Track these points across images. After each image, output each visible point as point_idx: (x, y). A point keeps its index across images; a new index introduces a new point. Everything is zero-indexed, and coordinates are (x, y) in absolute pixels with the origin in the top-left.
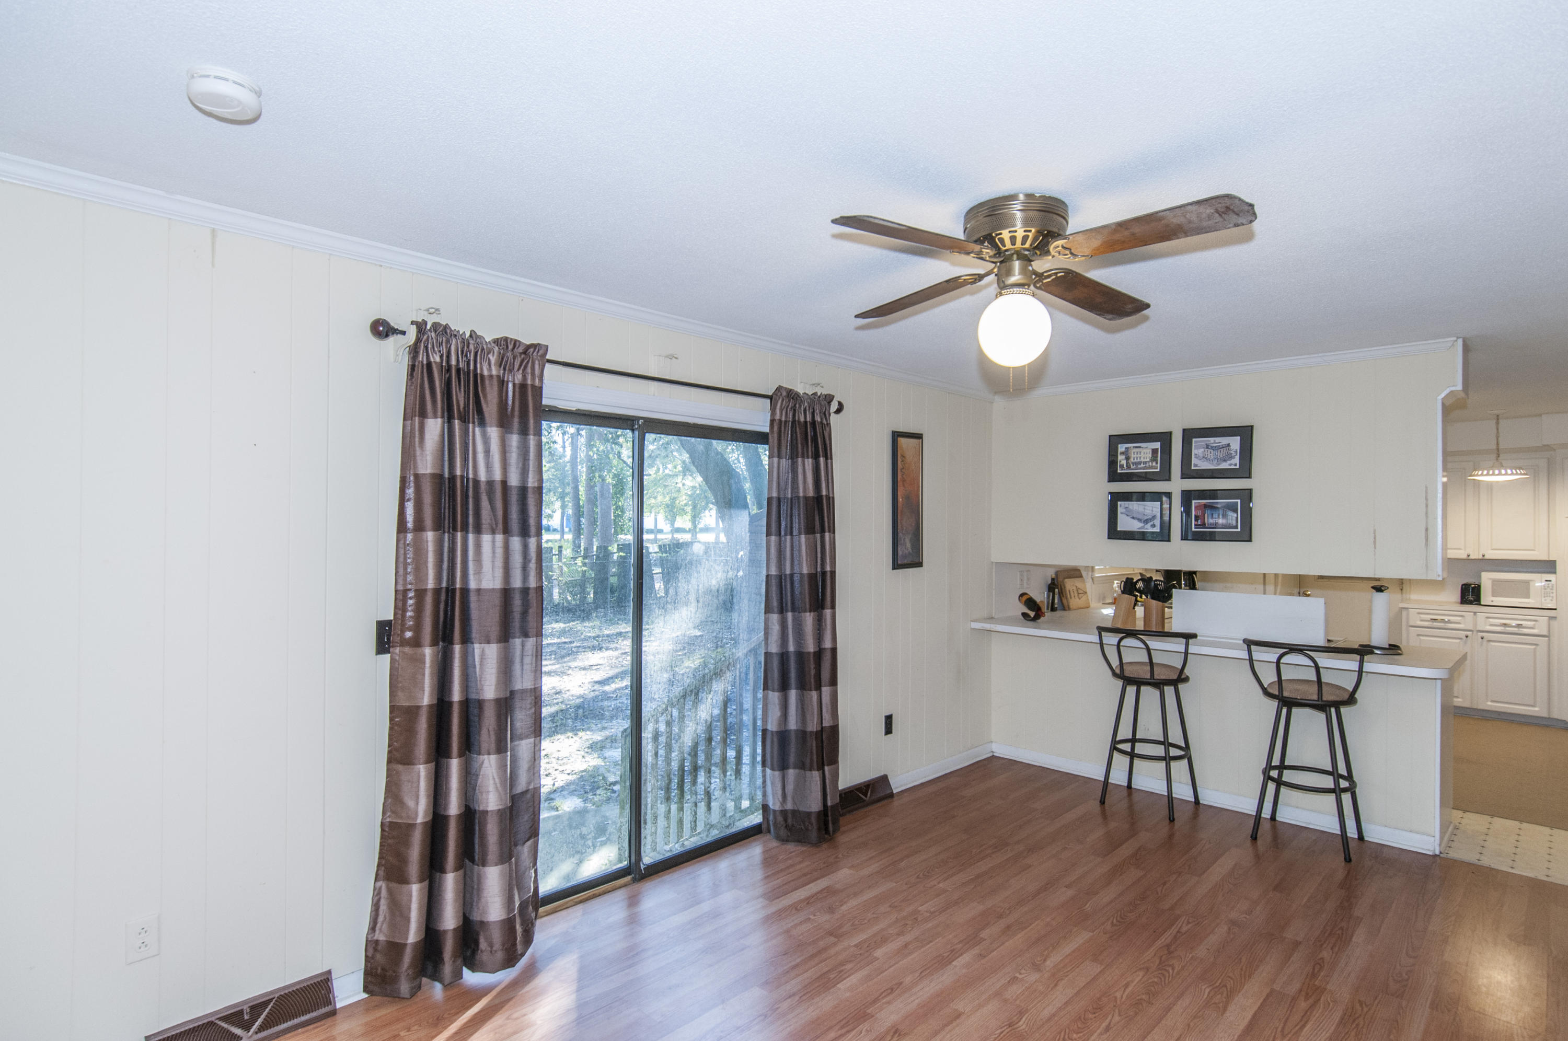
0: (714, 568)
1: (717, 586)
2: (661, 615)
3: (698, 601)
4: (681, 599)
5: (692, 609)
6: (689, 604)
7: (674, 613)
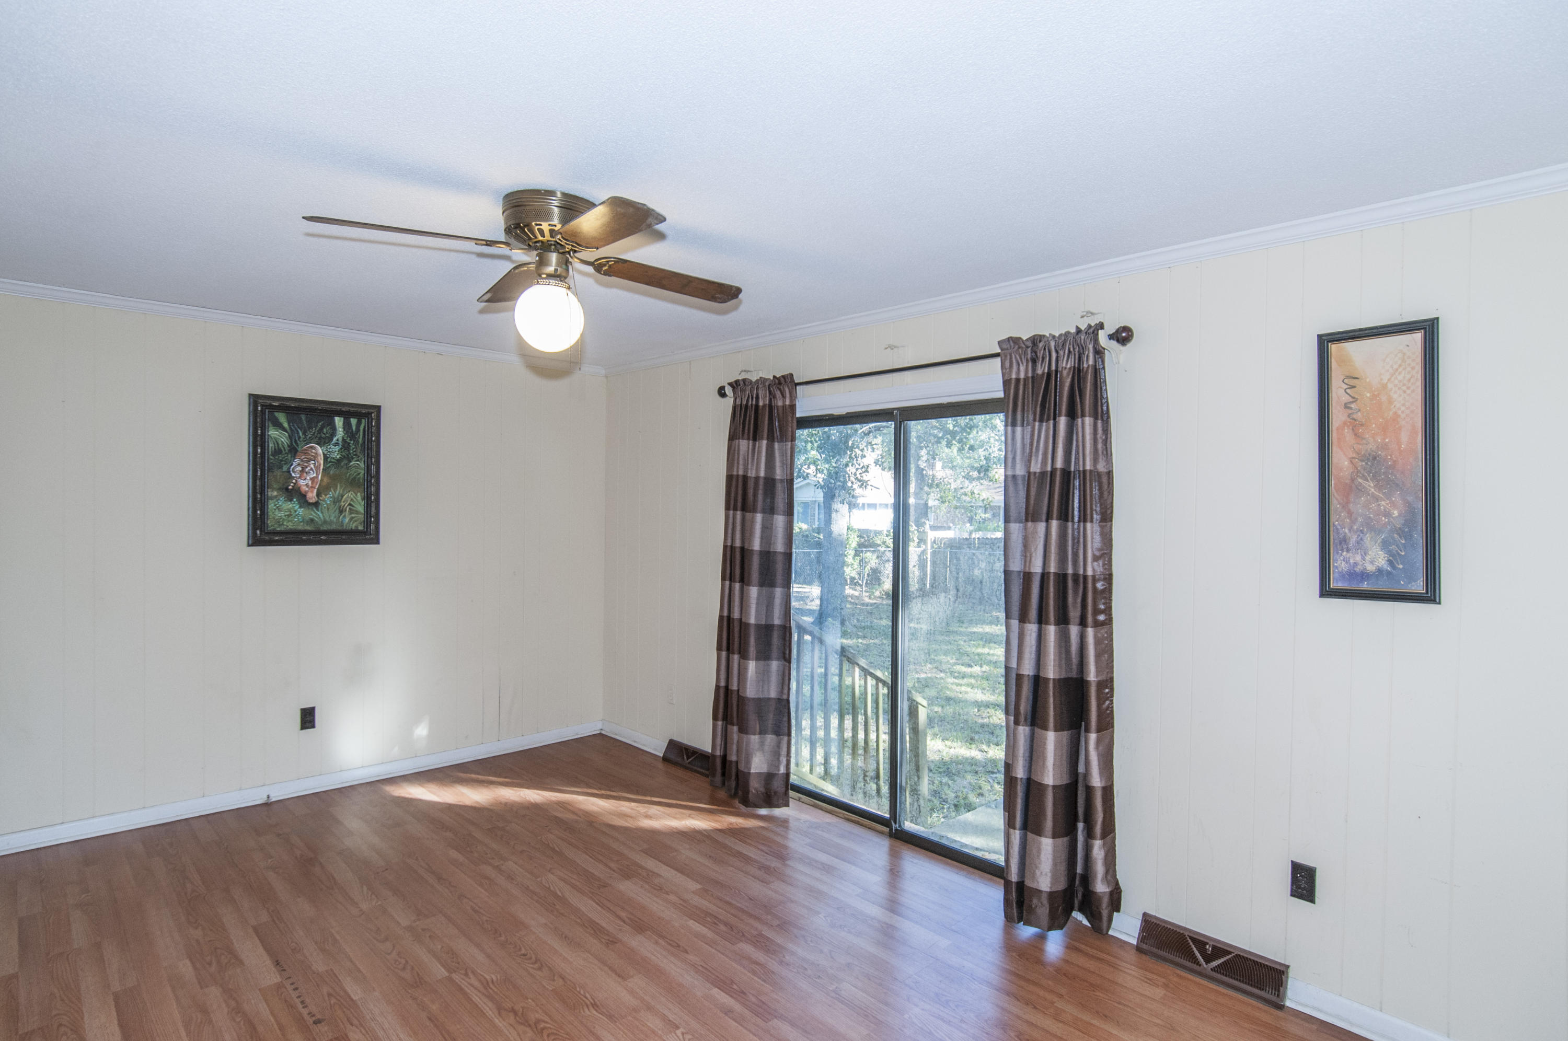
0: (977, 557)
1: (980, 577)
2: (919, 596)
3: (958, 590)
4: (939, 584)
5: (950, 596)
6: (948, 591)
7: (931, 597)
